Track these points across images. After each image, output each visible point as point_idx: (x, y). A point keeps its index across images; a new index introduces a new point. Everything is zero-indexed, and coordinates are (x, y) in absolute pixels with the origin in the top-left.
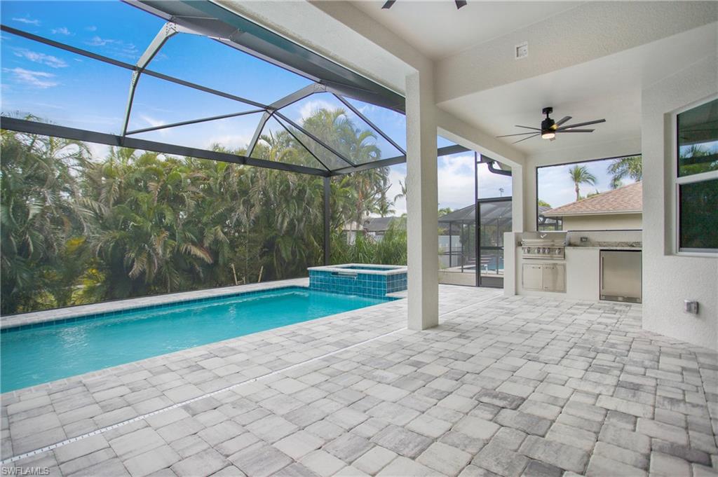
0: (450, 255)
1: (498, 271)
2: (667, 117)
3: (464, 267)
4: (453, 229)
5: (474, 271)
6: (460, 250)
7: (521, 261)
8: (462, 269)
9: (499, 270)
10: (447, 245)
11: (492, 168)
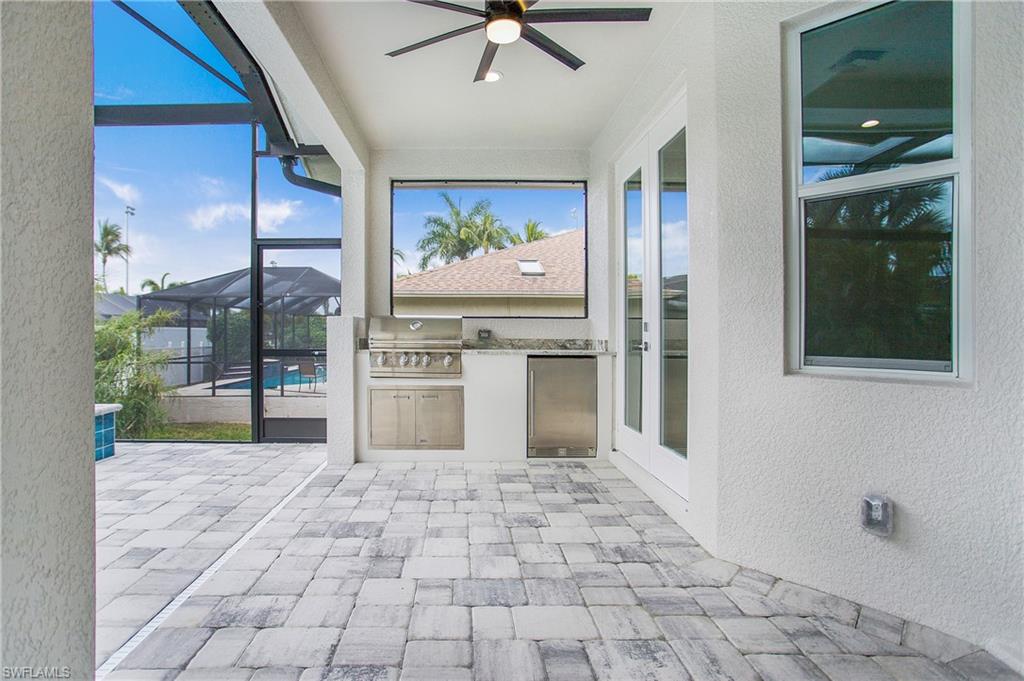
0: (189, 363)
1: (282, 390)
2: (784, 27)
3: (218, 383)
4: (193, 317)
5: (248, 392)
6: (210, 351)
7: (367, 381)
8: (214, 388)
9: (286, 387)
10: (184, 344)
11: (293, 173)
